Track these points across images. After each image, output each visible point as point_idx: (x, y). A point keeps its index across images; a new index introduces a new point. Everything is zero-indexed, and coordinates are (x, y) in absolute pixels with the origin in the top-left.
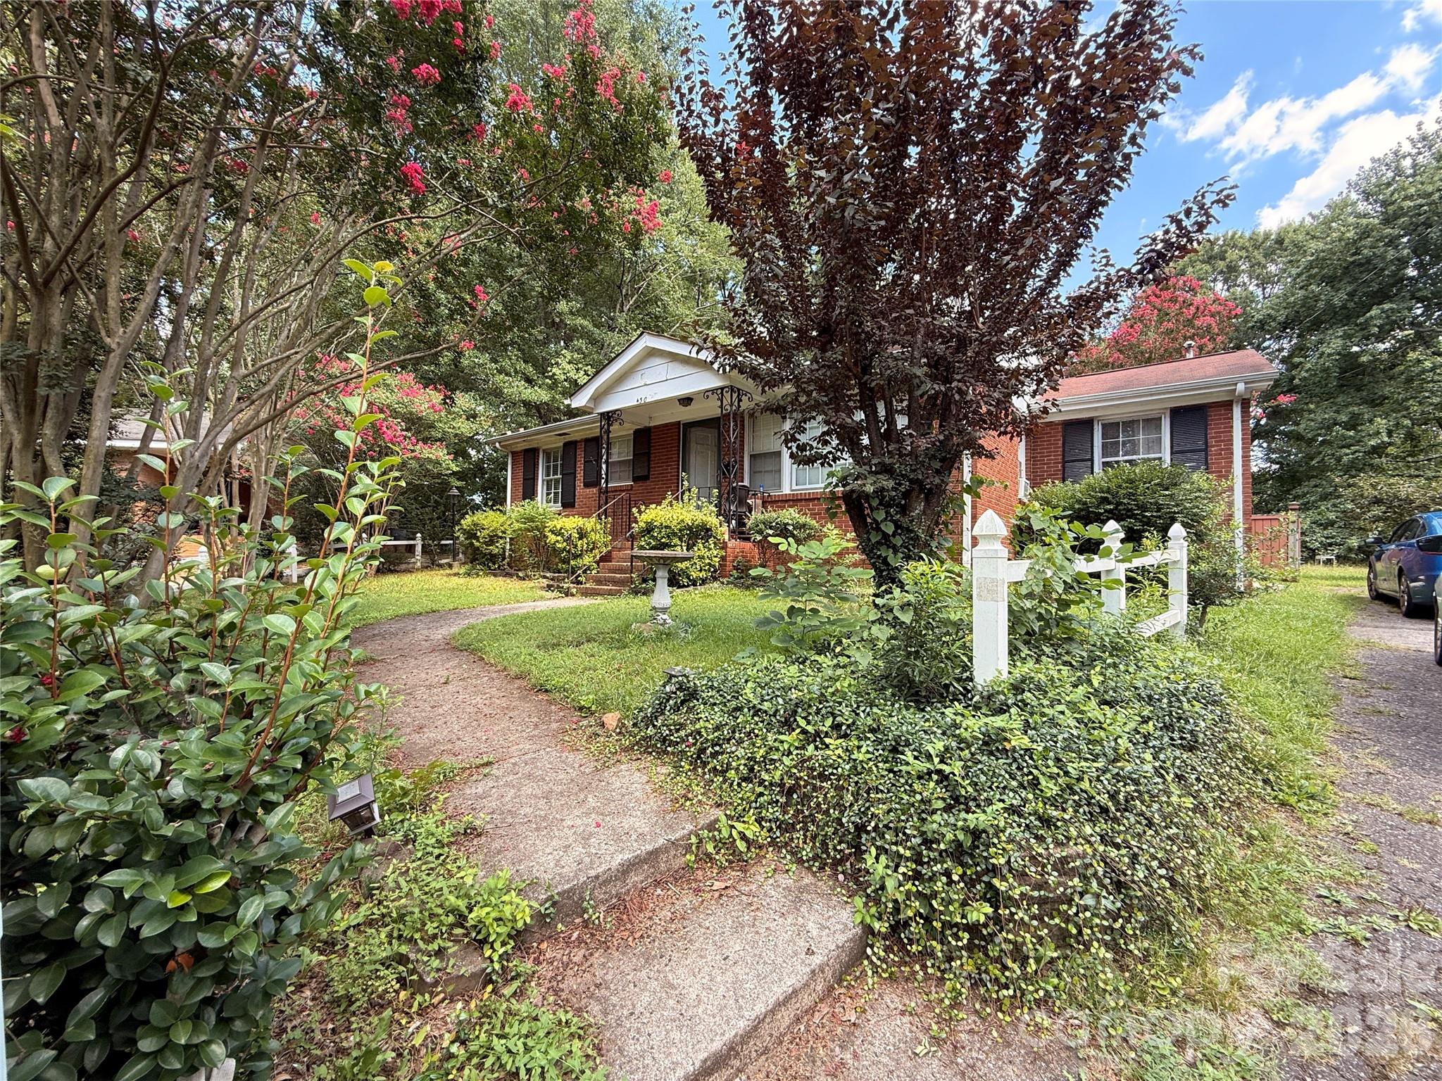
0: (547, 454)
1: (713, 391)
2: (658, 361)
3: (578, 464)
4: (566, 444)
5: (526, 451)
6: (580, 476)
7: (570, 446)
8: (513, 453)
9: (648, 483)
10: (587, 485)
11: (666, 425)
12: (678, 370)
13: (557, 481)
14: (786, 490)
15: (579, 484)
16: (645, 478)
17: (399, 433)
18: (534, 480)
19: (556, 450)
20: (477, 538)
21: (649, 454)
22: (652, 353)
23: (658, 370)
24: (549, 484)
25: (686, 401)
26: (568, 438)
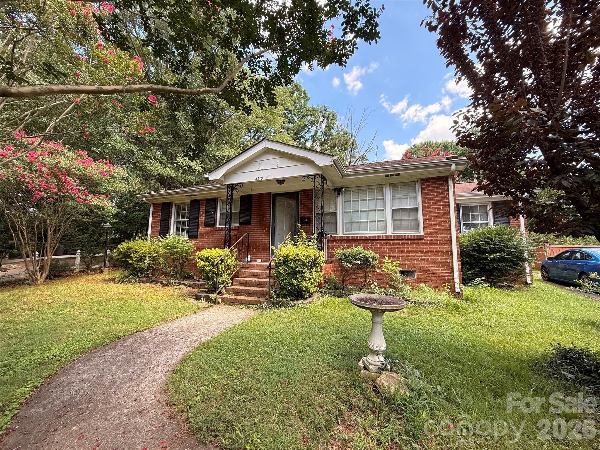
0: (178, 206)
1: (308, 176)
2: (271, 157)
3: (201, 213)
4: (192, 201)
5: (164, 204)
6: (202, 220)
7: (195, 204)
8: (154, 205)
9: (250, 226)
10: (206, 225)
11: (263, 194)
12: (284, 162)
13: (184, 222)
14: (340, 234)
15: (201, 225)
16: (248, 223)
17: (74, 187)
18: (169, 221)
19: (185, 204)
20: (131, 258)
21: (250, 210)
22: (268, 151)
23: (271, 162)
24: (178, 223)
25: (281, 181)
26: (194, 198)
